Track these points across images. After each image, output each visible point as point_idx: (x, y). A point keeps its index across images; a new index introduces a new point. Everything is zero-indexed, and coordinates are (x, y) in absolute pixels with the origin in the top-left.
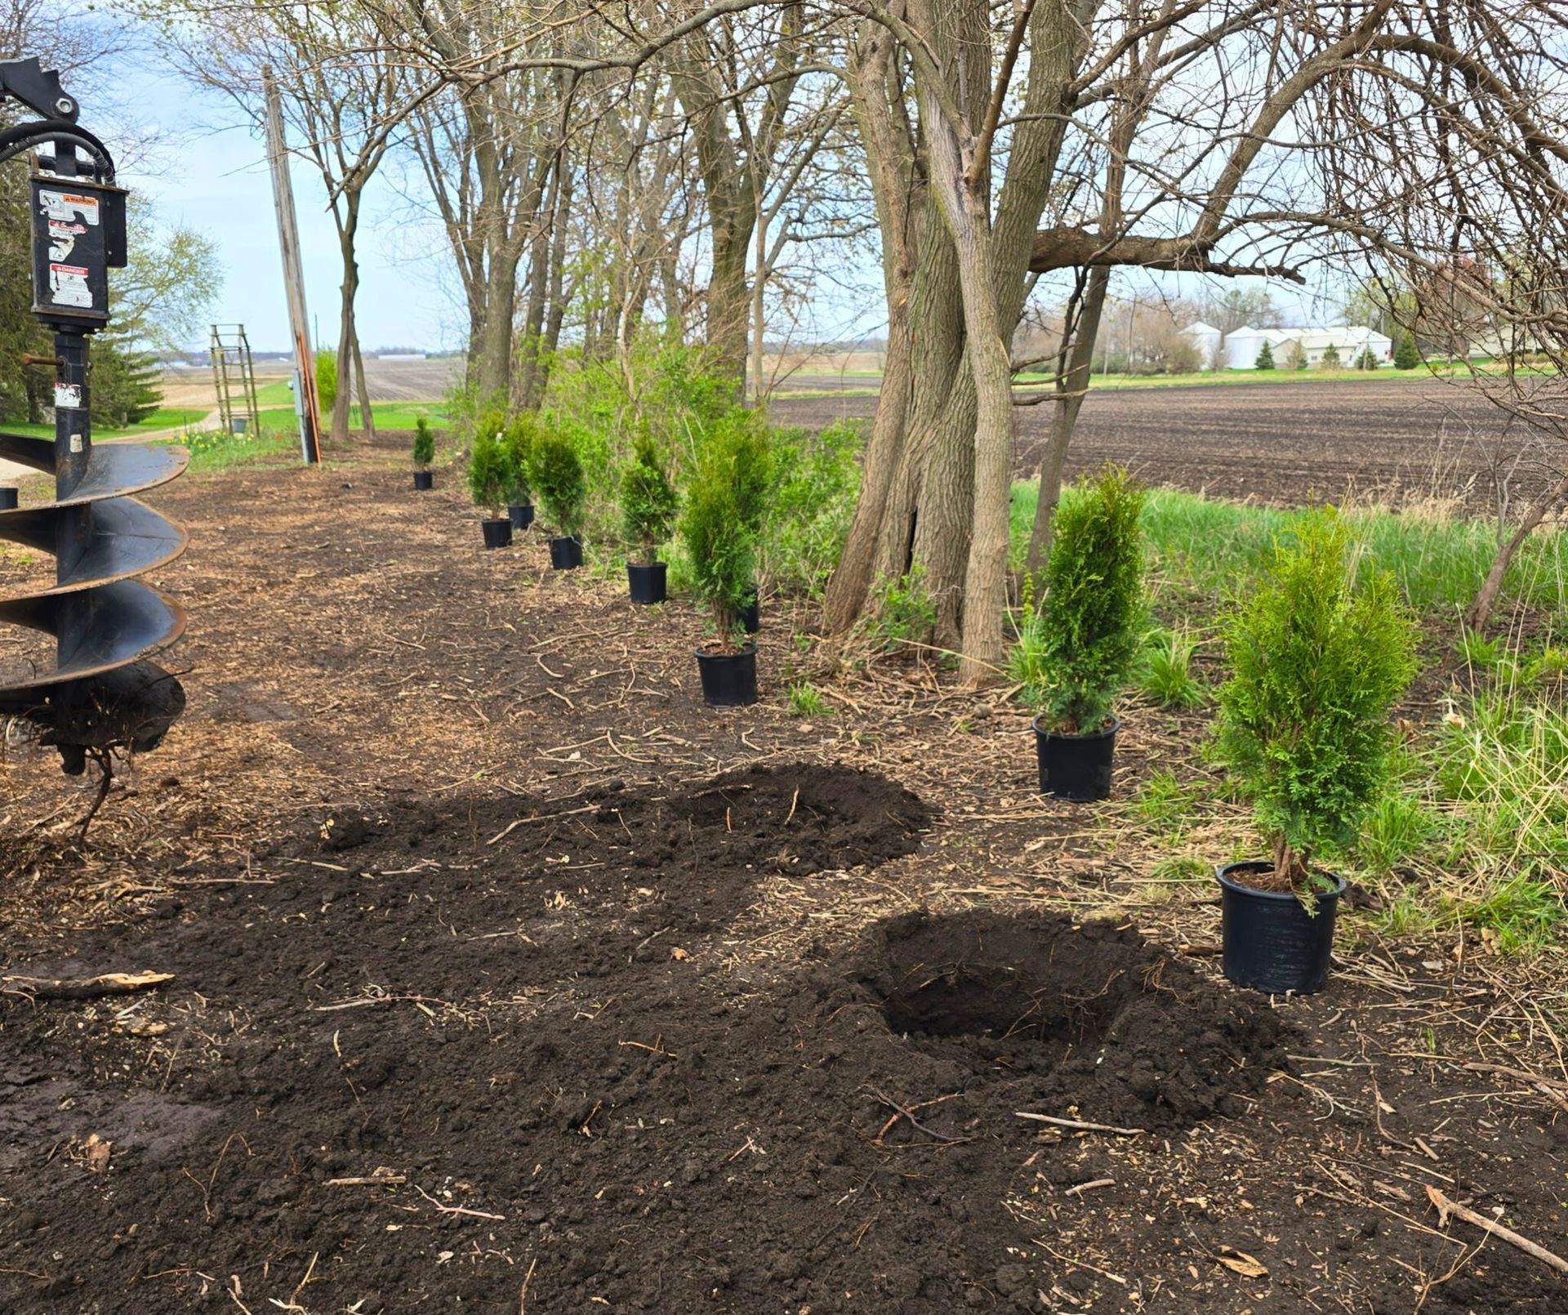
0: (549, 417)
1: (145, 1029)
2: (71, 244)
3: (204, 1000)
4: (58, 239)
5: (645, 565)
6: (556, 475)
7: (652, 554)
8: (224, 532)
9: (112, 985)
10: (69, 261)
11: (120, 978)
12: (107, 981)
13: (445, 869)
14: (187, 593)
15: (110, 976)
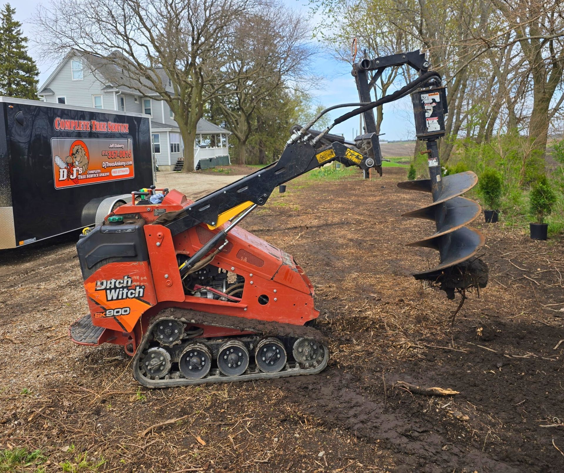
0: (481, 165)
1: (461, 417)
2: (432, 110)
3: (475, 407)
4: (428, 110)
5: (539, 224)
6: (491, 187)
7: (542, 220)
8: (352, 202)
9: (437, 392)
10: (432, 116)
11: (439, 390)
12: (436, 390)
13: (540, 358)
14: (354, 224)
15: (437, 388)
